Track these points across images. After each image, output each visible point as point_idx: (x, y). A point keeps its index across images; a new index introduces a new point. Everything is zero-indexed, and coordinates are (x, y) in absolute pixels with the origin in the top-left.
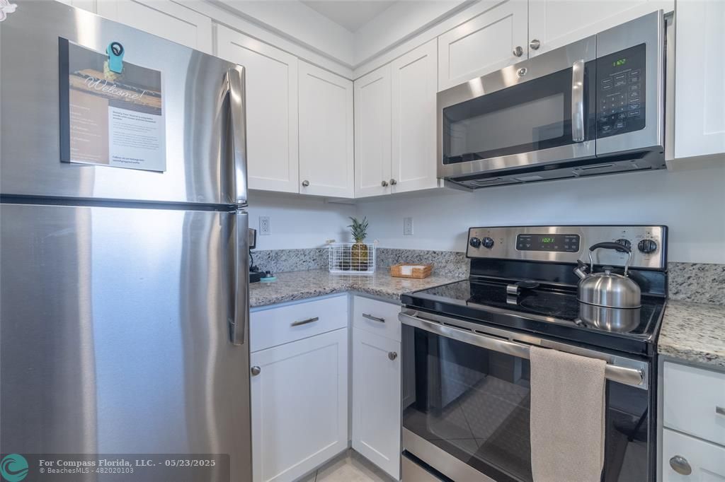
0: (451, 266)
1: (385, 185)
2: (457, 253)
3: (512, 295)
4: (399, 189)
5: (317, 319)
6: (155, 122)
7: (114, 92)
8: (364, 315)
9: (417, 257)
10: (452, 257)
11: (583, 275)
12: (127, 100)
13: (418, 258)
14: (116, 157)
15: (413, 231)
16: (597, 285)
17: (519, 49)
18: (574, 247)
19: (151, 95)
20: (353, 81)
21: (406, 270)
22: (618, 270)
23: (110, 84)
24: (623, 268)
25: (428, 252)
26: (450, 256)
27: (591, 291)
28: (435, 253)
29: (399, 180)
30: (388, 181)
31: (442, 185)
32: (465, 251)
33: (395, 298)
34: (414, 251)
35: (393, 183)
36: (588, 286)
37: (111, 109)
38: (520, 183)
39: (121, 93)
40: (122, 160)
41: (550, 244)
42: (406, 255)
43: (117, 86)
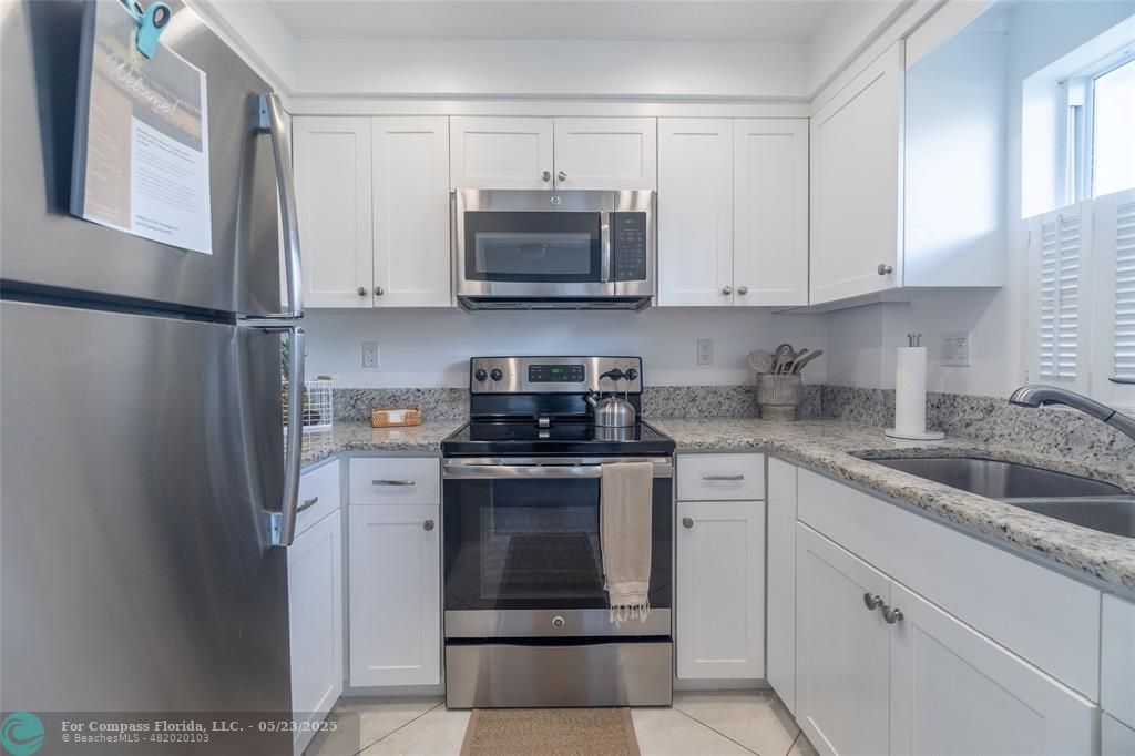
0: (443, 407)
1: (363, 293)
2: (452, 389)
3: (544, 428)
4: (384, 303)
5: (316, 499)
6: (192, 162)
7: (141, 91)
8: (375, 482)
9: (389, 398)
10: (445, 395)
11: (594, 402)
12: (155, 111)
13: (392, 400)
14: (141, 218)
15: (379, 361)
16: (608, 409)
17: (546, 173)
18: (580, 377)
19: (186, 110)
20: (292, 115)
21: (395, 416)
22: (620, 395)
23: (135, 75)
24: (623, 394)
25: (408, 391)
26: (441, 393)
27: (605, 414)
28: (419, 391)
29: (388, 289)
30: (369, 289)
31: (455, 305)
32: (468, 386)
33: (432, 448)
34: (385, 390)
35: (379, 293)
36: (602, 411)
37: (136, 123)
38: (527, 309)
39: (149, 96)
40: (149, 224)
41: (559, 374)
42: (372, 396)
43: (145, 82)
